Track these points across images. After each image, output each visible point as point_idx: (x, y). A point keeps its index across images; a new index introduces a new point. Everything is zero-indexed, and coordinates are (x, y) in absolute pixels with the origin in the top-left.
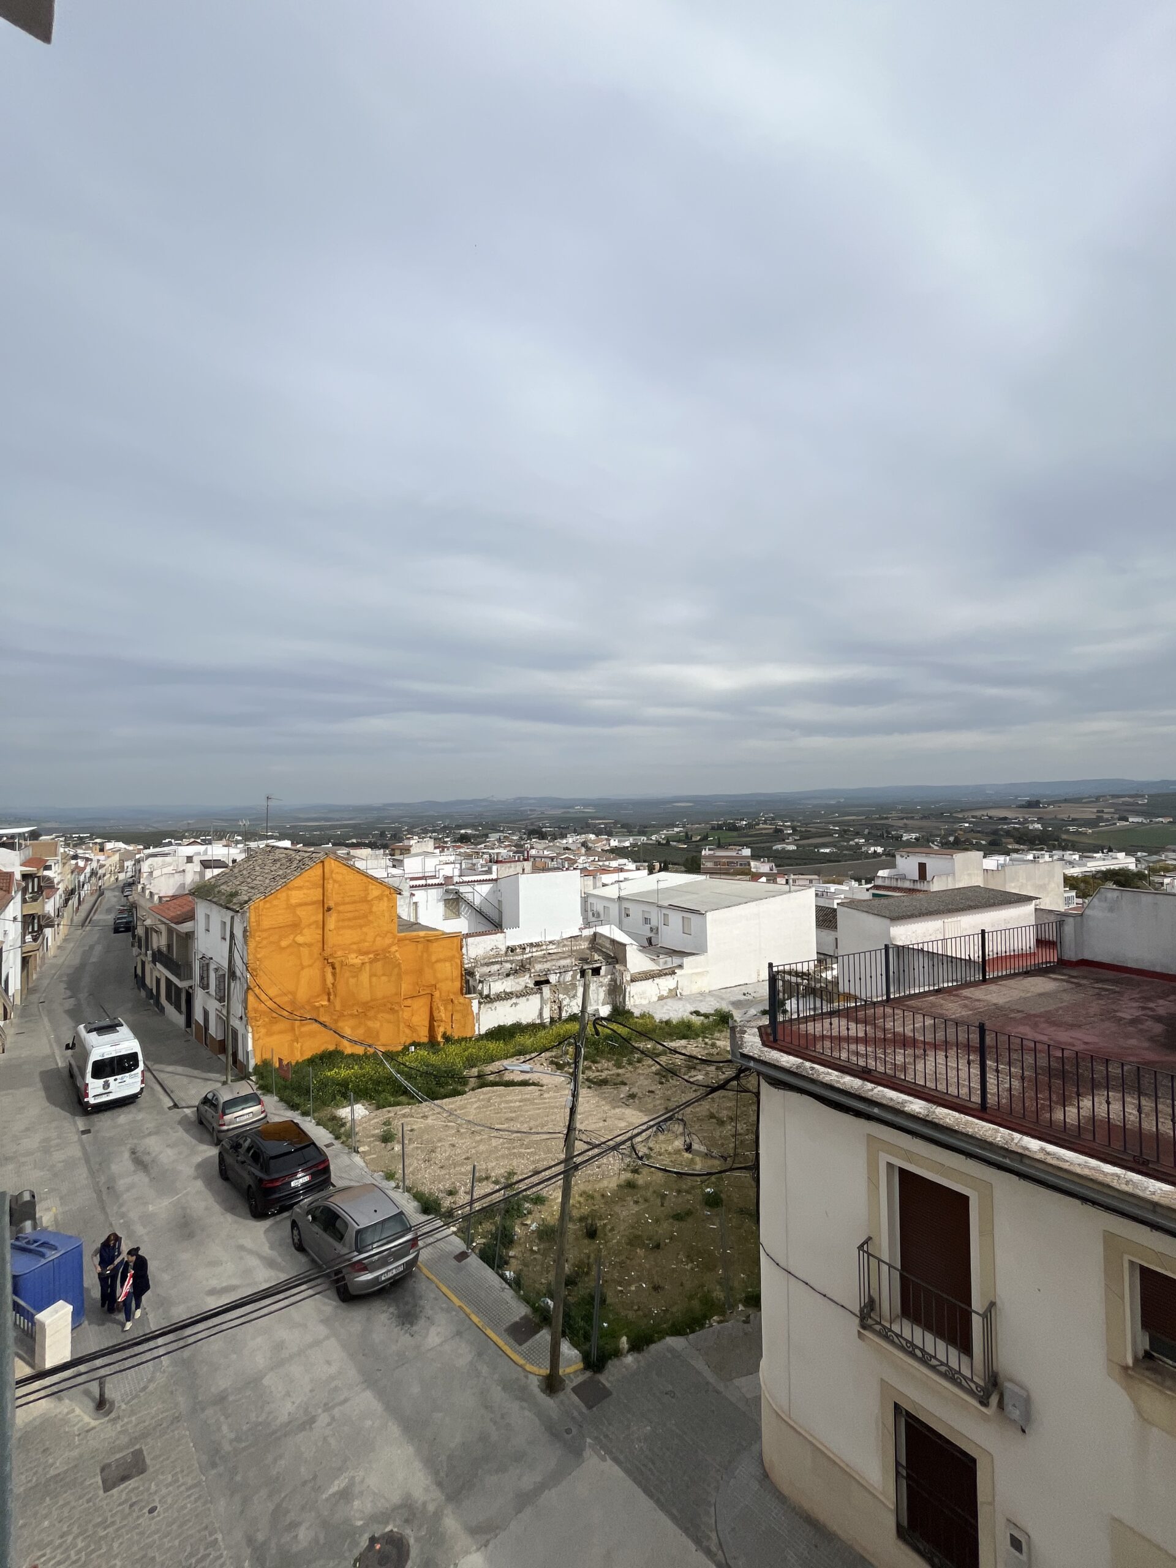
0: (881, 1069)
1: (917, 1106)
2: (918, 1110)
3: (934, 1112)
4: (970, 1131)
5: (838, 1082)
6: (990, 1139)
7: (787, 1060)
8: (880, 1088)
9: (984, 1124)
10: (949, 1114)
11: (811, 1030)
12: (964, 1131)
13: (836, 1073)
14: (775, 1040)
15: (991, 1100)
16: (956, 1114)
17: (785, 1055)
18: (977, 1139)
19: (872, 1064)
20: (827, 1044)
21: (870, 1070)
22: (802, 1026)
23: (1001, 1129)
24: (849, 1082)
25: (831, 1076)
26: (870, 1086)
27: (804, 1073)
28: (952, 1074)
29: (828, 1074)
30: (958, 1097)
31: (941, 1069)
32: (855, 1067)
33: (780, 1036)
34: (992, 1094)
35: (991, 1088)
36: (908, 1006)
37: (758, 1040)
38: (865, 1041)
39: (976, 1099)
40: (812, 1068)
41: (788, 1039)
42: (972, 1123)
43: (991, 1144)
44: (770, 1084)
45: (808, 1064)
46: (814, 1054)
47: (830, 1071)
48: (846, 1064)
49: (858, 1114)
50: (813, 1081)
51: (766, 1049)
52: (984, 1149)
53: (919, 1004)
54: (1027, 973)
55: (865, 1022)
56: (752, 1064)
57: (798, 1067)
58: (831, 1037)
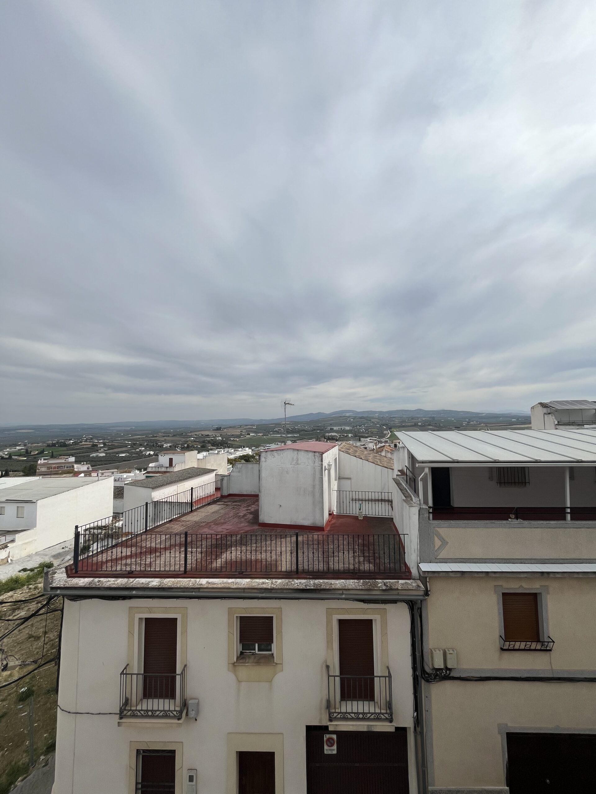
0: (138, 569)
1: (155, 582)
2: (155, 584)
3: (163, 582)
4: (179, 585)
5: (114, 584)
6: (187, 586)
7: (82, 582)
8: (137, 579)
9: (185, 579)
10: (170, 581)
11: (100, 559)
12: (176, 587)
13: (113, 579)
14: (76, 572)
15: (189, 567)
16: (173, 580)
17: (82, 579)
18: (182, 588)
19: (134, 567)
20: (109, 564)
21: (133, 571)
22: (95, 559)
23: (192, 579)
24: (121, 582)
25: (111, 582)
26: (132, 580)
27: (94, 586)
28: (172, 560)
29: (109, 581)
30: (174, 571)
31: (168, 559)
32: (124, 573)
33: (80, 569)
34: (189, 564)
35: (189, 561)
36: (156, 532)
37: (64, 575)
38: (131, 556)
39: (182, 569)
40: (99, 581)
41: (84, 569)
42: (180, 581)
43: (187, 588)
44: (70, 600)
45: (97, 580)
46: (101, 572)
47: (109, 579)
48: (119, 572)
49: (124, 598)
50: (99, 589)
51: (69, 579)
52: (184, 592)
53: (161, 530)
54: (209, 504)
55: (131, 546)
56: (59, 592)
57: (90, 583)
58: (112, 560)
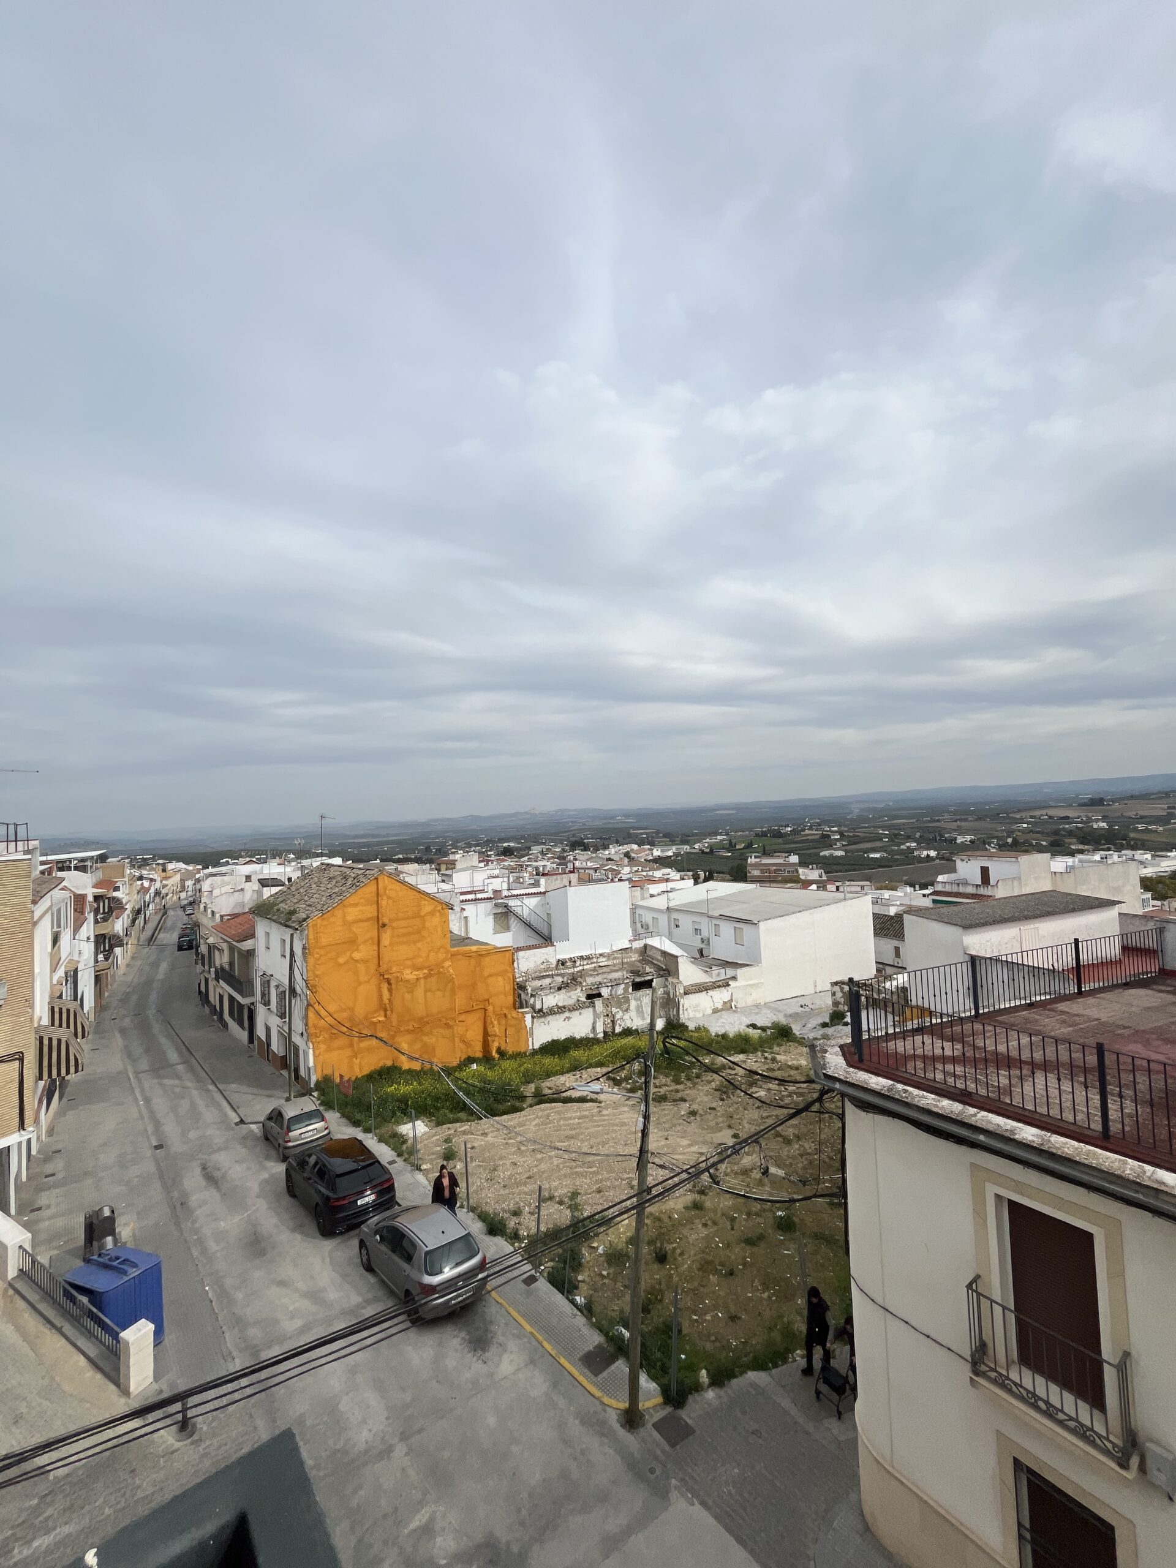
0: (982, 1092)
1: (1028, 1133)
2: (1030, 1138)
3: (1049, 1141)
4: (1094, 1163)
5: (936, 1106)
6: (1118, 1172)
7: (877, 1082)
8: (984, 1113)
9: (1108, 1154)
10: (1067, 1143)
11: (900, 1049)
12: (1086, 1162)
13: (933, 1096)
14: (861, 1060)
15: (1115, 1127)
16: (1076, 1144)
17: (873, 1076)
18: (1104, 1171)
19: (972, 1087)
20: (919, 1064)
21: (971, 1093)
22: (891, 1044)
23: (1129, 1161)
24: (946, 1106)
25: (928, 1100)
26: (972, 1110)
27: (897, 1097)
28: (1067, 1098)
29: (923, 1097)
30: (1075, 1123)
31: (1054, 1093)
32: (952, 1090)
33: (866, 1057)
34: (1114, 1121)
35: (1114, 1114)
36: (1001, 1022)
37: (840, 1061)
38: (954, 1060)
39: (1097, 1125)
40: (906, 1091)
41: (875, 1059)
42: (1095, 1153)
43: (1119, 1177)
44: (856, 1106)
45: (900, 1086)
46: (905, 1075)
47: (925, 1093)
48: (942, 1086)
49: (960, 1141)
50: (907, 1105)
51: (852, 1070)
52: (1111, 1182)
53: (1012, 1020)
54: (1127, 985)
55: (952, 1039)
56: (837, 1086)
57: (889, 1090)
58: (924, 1058)
